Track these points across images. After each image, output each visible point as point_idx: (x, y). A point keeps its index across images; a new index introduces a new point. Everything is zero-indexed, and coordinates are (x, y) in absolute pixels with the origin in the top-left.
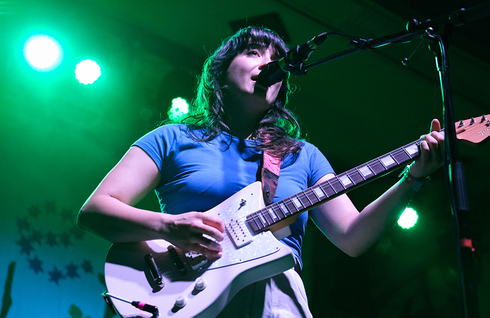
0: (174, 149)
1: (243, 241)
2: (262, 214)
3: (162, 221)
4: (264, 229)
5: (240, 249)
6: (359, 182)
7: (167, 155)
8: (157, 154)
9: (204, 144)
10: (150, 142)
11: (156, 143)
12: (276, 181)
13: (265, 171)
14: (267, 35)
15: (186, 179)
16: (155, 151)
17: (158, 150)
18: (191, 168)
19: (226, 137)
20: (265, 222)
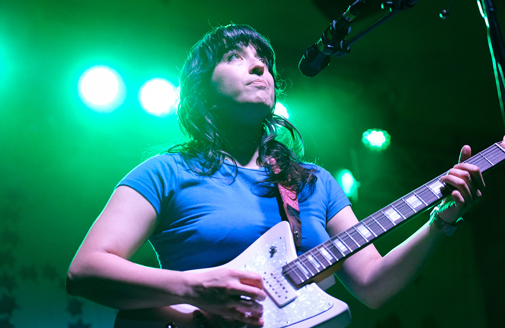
0: (174, 186)
1: (286, 298)
2: (301, 263)
3: (186, 284)
4: (307, 282)
5: (284, 308)
6: (410, 216)
7: (167, 195)
8: (154, 195)
9: (207, 179)
10: (143, 180)
11: (150, 181)
12: (299, 218)
13: (288, 208)
14: (242, 32)
15: (195, 225)
16: (151, 192)
17: (154, 190)
18: (199, 210)
19: (230, 168)
20: (307, 273)
